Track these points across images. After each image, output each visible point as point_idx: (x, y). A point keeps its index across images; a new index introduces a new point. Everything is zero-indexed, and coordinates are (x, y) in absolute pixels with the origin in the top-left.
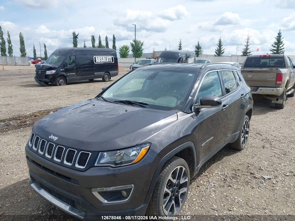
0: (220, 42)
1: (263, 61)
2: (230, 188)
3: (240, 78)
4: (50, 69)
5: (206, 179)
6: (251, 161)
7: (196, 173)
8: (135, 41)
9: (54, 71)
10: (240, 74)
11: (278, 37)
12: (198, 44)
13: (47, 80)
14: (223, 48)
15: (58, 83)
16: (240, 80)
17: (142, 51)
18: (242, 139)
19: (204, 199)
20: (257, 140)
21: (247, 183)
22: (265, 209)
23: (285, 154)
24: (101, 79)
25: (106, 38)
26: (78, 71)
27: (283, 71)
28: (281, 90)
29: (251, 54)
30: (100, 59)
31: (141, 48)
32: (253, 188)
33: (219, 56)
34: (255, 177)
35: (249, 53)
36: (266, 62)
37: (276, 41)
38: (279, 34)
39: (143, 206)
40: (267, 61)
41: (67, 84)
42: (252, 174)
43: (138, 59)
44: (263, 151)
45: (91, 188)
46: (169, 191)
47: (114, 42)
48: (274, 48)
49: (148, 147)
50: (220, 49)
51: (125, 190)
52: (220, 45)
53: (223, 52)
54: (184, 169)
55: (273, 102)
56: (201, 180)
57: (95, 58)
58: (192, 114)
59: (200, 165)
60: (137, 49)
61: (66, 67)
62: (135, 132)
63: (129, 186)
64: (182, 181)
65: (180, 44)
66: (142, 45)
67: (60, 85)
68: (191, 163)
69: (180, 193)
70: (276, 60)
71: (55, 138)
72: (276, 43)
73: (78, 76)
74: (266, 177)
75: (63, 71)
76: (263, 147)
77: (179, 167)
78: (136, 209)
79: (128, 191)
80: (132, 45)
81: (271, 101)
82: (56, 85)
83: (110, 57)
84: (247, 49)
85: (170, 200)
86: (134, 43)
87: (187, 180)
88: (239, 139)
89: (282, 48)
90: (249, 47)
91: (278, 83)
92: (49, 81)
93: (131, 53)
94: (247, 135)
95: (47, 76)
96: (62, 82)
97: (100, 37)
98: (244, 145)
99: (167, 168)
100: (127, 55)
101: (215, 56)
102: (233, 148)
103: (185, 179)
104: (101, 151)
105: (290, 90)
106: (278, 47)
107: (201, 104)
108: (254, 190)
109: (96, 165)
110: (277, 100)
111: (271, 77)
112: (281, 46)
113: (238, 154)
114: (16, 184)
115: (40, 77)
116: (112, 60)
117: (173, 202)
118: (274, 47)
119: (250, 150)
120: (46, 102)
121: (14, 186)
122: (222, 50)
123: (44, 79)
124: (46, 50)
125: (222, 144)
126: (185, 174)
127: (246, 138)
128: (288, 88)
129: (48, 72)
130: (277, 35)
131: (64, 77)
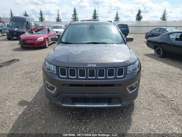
0: (41, 12)
11: (74, 11)
29: (61, 20)
33: (42, 21)
35: (60, 20)
38: (75, 9)
50: (42, 17)
52: (41, 14)
53: (44, 19)
65: (11, 13)
84: (59, 17)
90: (59, 16)
101: (40, 21)
104: (128, 65)
109: (128, 73)
112: (76, 16)
118: (73, 17)
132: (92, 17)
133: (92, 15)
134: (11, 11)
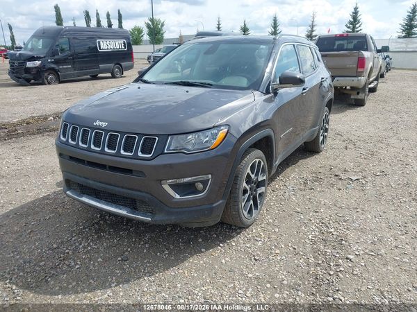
0: (275, 20)
1: (337, 43)
2: (312, 191)
3: (318, 58)
4: (32, 59)
5: (281, 183)
6: (334, 163)
7: (274, 171)
8: (152, 20)
9: (38, 63)
10: (318, 52)
11: (353, 13)
12: (245, 25)
13: (28, 76)
14: (279, 28)
15: (46, 81)
16: (319, 60)
17: (162, 34)
18: (321, 138)
19: (283, 203)
20: (338, 141)
21: (333, 185)
22: (356, 208)
23: (372, 155)
24: (109, 75)
25: (108, 16)
26: (74, 62)
27: (366, 54)
28: (363, 79)
30: (106, 45)
31: (160, 30)
32: (340, 189)
34: (340, 179)
35: (315, 36)
36: (343, 45)
37: (352, 20)
38: (356, 9)
39: (221, 201)
40: (344, 42)
41: (60, 82)
42: (337, 176)
43: (157, 47)
44: (346, 152)
45: (161, 181)
46: (248, 188)
47: (120, 22)
48: (349, 30)
49: (226, 130)
50: (275, 31)
51: (201, 182)
52: (275, 26)
54: (262, 163)
55: (352, 97)
56: (276, 184)
57: (99, 43)
58: (270, 95)
59: (278, 163)
60: (155, 32)
61: (56, 57)
62: (209, 113)
63: (205, 177)
64: (260, 179)
65: (219, 25)
66: (162, 25)
67: (49, 83)
68: (269, 157)
69: (259, 192)
70: (355, 42)
71: (104, 124)
72: (351, 23)
73: (75, 70)
74: (354, 178)
75: (52, 62)
76: (346, 148)
77: (257, 160)
78: (214, 205)
79: (205, 183)
80: (148, 26)
81: (350, 95)
82: (43, 84)
83: (121, 41)
85: (248, 200)
86: (150, 23)
87: (265, 178)
88: (318, 137)
89: (359, 29)
90: (314, 29)
91: (360, 70)
92: (32, 77)
93: (146, 37)
94: (326, 134)
95: (28, 70)
96: (51, 79)
97: (98, 14)
98: (323, 146)
99: (246, 159)
100: (141, 41)
102: (310, 149)
103: (263, 176)
104: (171, 135)
105: (372, 82)
106: (354, 27)
107: (281, 83)
108: (341, 191)
109: (166, 151)
110: (358, 93)
111: (351, 62)
112: (357, 26)
113: (317, 156)
114: (34, 201)
115: (17, 72)
116: (124, 46)
117: (252, 202)
118: (349, 28)
119: (330, 151)
120: (37, 106)
121: (33, 203)
122: (278, 32)
123: (24, 75)
124: (12, 33)
125: (299, 142)
126: (263, 171)
127: (325, 137)
128: (371, 79)
129: (30, 64)
130: (353, 10)
131: (55, 72)
132: (402, 26)
133: (403, 22)
134: (219, 22)
